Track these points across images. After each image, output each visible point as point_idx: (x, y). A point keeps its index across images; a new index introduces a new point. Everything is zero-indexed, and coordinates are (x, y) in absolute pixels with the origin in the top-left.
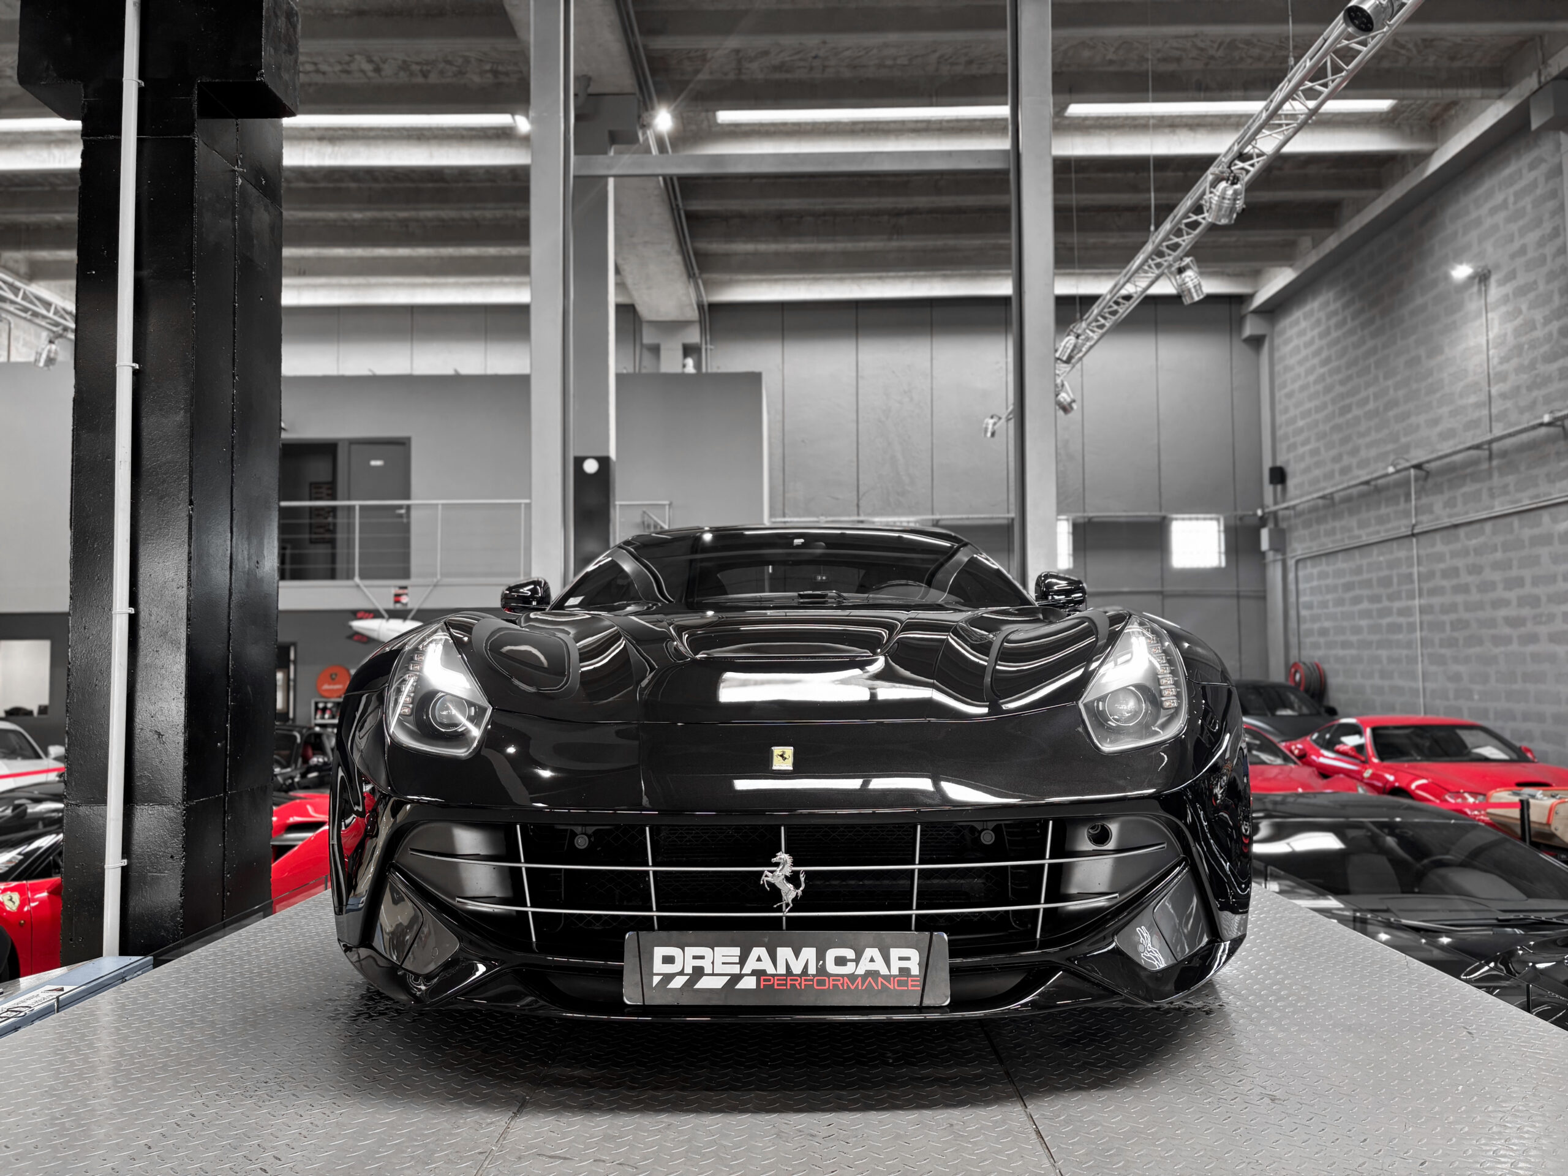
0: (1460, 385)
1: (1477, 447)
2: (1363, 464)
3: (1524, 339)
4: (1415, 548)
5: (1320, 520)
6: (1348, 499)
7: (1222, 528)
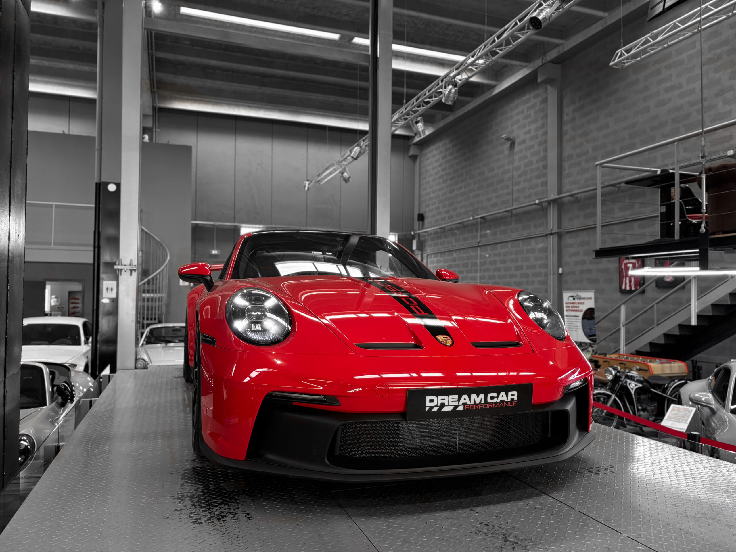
0: (501, 185)
1: (507, 212)
2: (459, 215)
3: (528, 168)
4: (479, 252)
6: (451, 230)
7: (397, 239)
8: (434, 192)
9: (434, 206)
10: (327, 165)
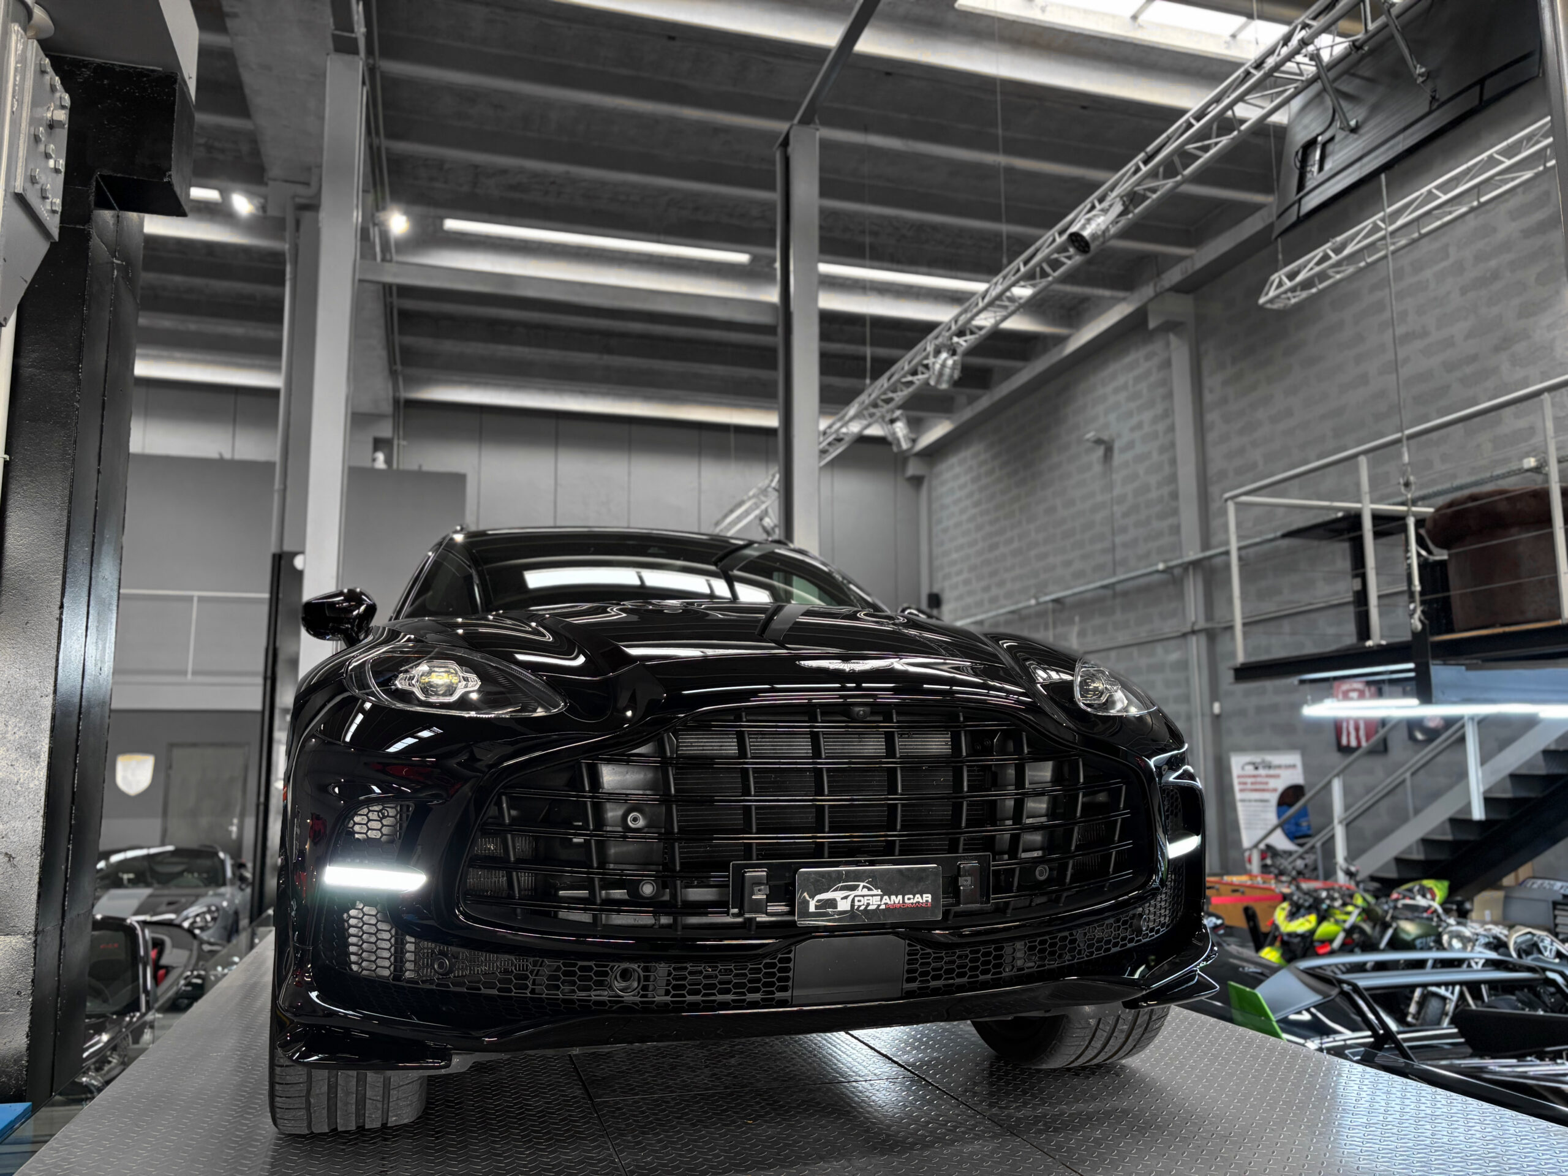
0: (1089, 533)
1: (1106, 587)
2: (1009, 595)
3: (1141, 499)
8: (958, 549)
9: (960, 578)
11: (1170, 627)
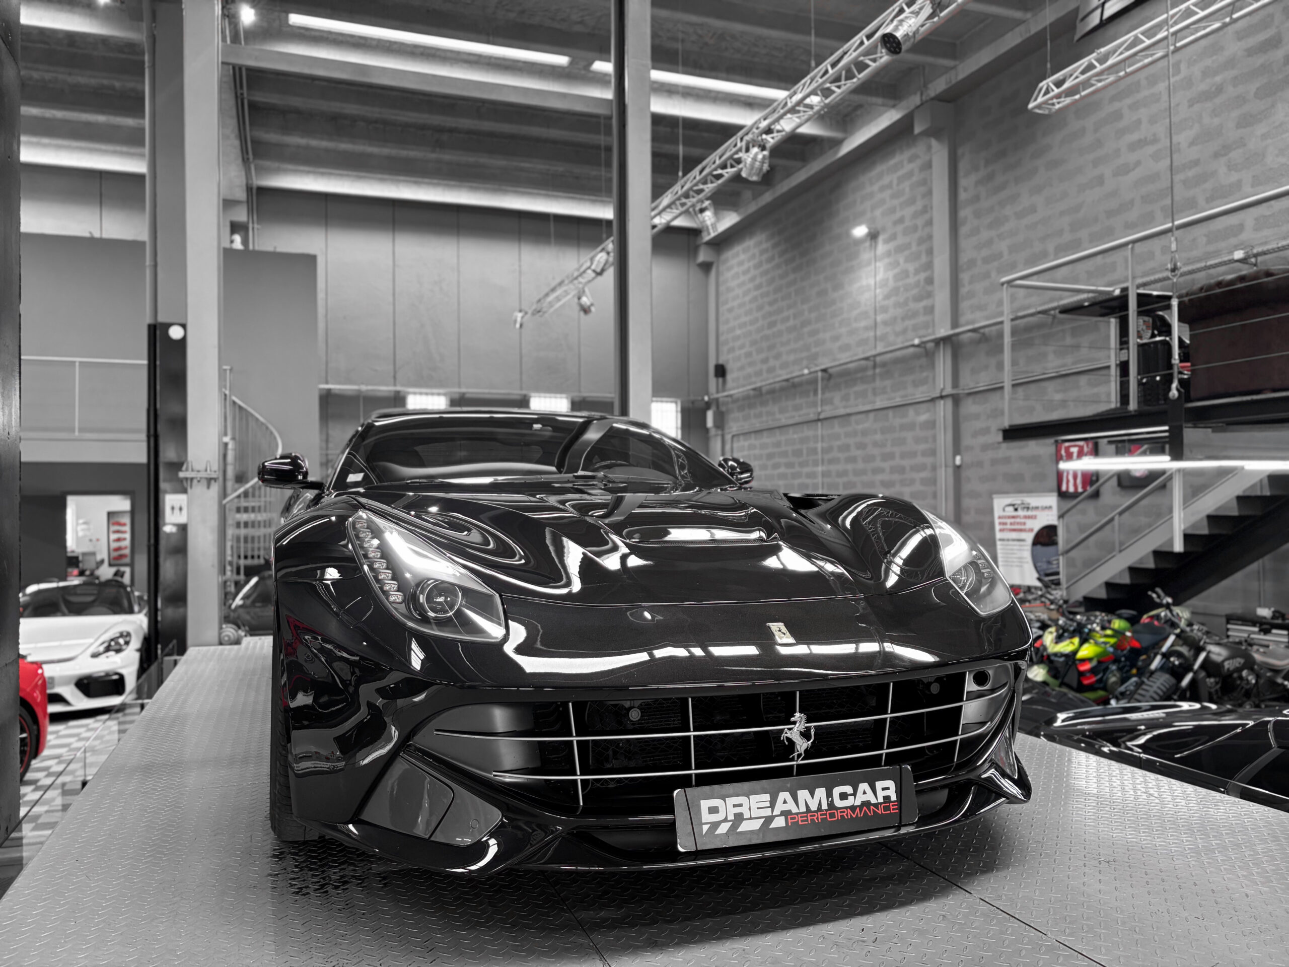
0: (855, 313)
1: (867, 359)
2: (784, 366)
3: (900, 283)
4: (820, 430)
5: (751, 406)
6: (772, 392)
7: (679, 409)
8: (741, 326)
9: (743, 351)
10: (553, 284)
11: (921, 394)
